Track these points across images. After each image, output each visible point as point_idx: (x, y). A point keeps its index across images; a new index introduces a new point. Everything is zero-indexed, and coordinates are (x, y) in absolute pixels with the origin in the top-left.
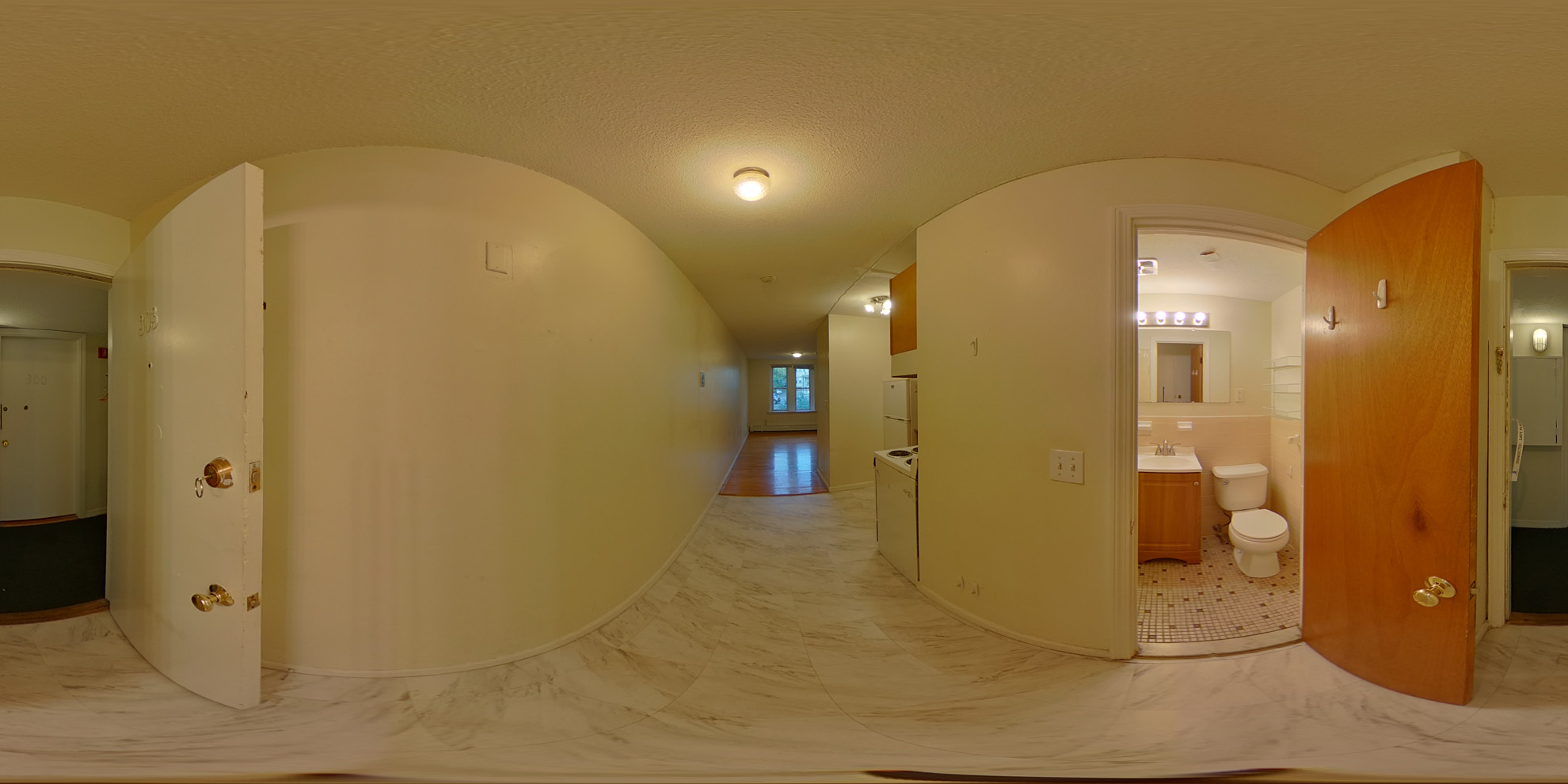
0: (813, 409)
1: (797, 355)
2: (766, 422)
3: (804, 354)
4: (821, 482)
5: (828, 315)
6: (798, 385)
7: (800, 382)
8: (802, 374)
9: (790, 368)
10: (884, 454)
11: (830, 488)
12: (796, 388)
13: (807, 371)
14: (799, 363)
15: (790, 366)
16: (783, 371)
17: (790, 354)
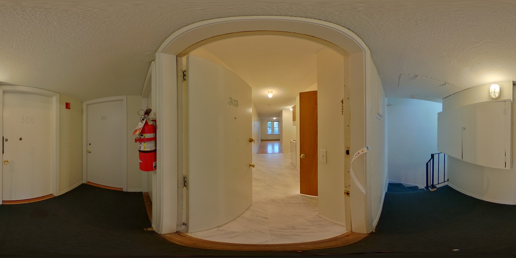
0: (279, 134)
1: (275, 118)
2: (266, 137)
3: (277, 118)
4: (281, 151)
5: (282, 110)
6: (275, 127)
7: (275, 125)
8: (276, 124)
9: (272, 122)
10: (292, 141)
11: (283, 152)
12: (274, 127)
13: (277, 123)
14: (275, 120)
15: (273, 121)
16: (270, 122)
17: (272, 118)
